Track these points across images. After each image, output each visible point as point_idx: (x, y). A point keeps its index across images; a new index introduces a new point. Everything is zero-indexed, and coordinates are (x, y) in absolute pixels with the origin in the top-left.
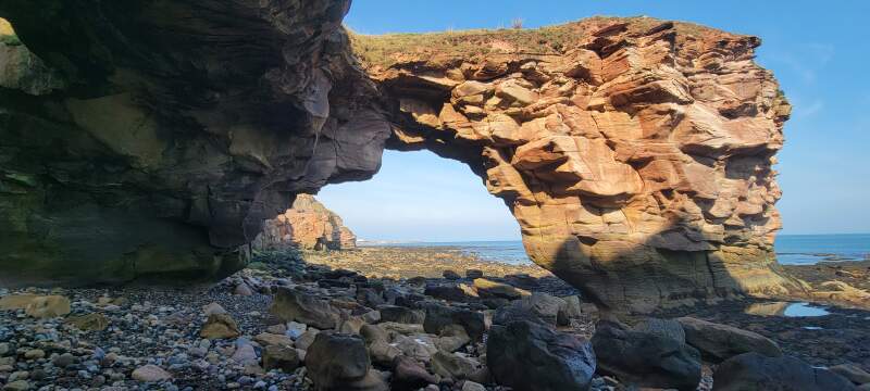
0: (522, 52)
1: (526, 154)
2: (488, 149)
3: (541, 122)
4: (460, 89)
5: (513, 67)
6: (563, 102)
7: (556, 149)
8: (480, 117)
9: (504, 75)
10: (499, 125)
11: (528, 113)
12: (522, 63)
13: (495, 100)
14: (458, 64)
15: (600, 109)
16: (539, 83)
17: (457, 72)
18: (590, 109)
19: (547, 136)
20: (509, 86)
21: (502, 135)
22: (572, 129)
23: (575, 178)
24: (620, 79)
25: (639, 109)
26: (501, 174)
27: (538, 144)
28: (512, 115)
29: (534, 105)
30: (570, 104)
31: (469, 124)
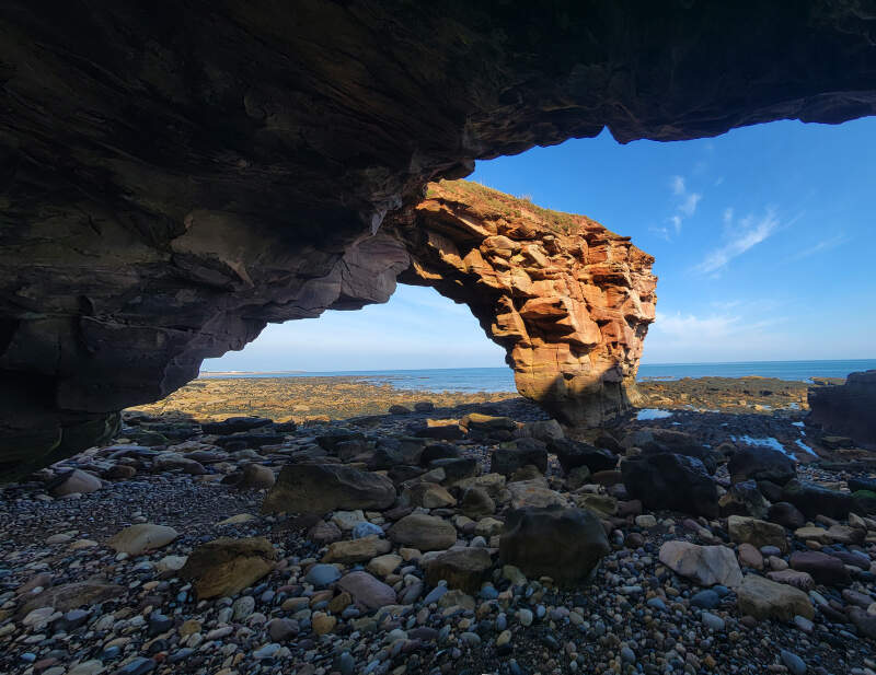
0: (546, 226)
1: (536, 307)
2: (506, 297)
3: (551, 283)
4: (495, 240)
5: (540, 236)
6: (567, 272)
7: (562, 307)
8: (505, 269)
9: (530, 239)
10: (519, 279)
11: (542, 274)
12: (546, 234)
13: (519, 258)
14: (496, 218)
15: (585, 281)
16: (552, 253)
17: (492, 224)
18: (579, 280)
19: (556, 296)
20: (533, 249)
21: (522, 289)
22: (572, 293)
23: (571, 329)
24: (601, 265)
25: (608, 287)
26: (512, 320)
27: (548, 301)
28: (529, 273)
29: (548, 269)
30: (570, 274)
31: (493, 273)
